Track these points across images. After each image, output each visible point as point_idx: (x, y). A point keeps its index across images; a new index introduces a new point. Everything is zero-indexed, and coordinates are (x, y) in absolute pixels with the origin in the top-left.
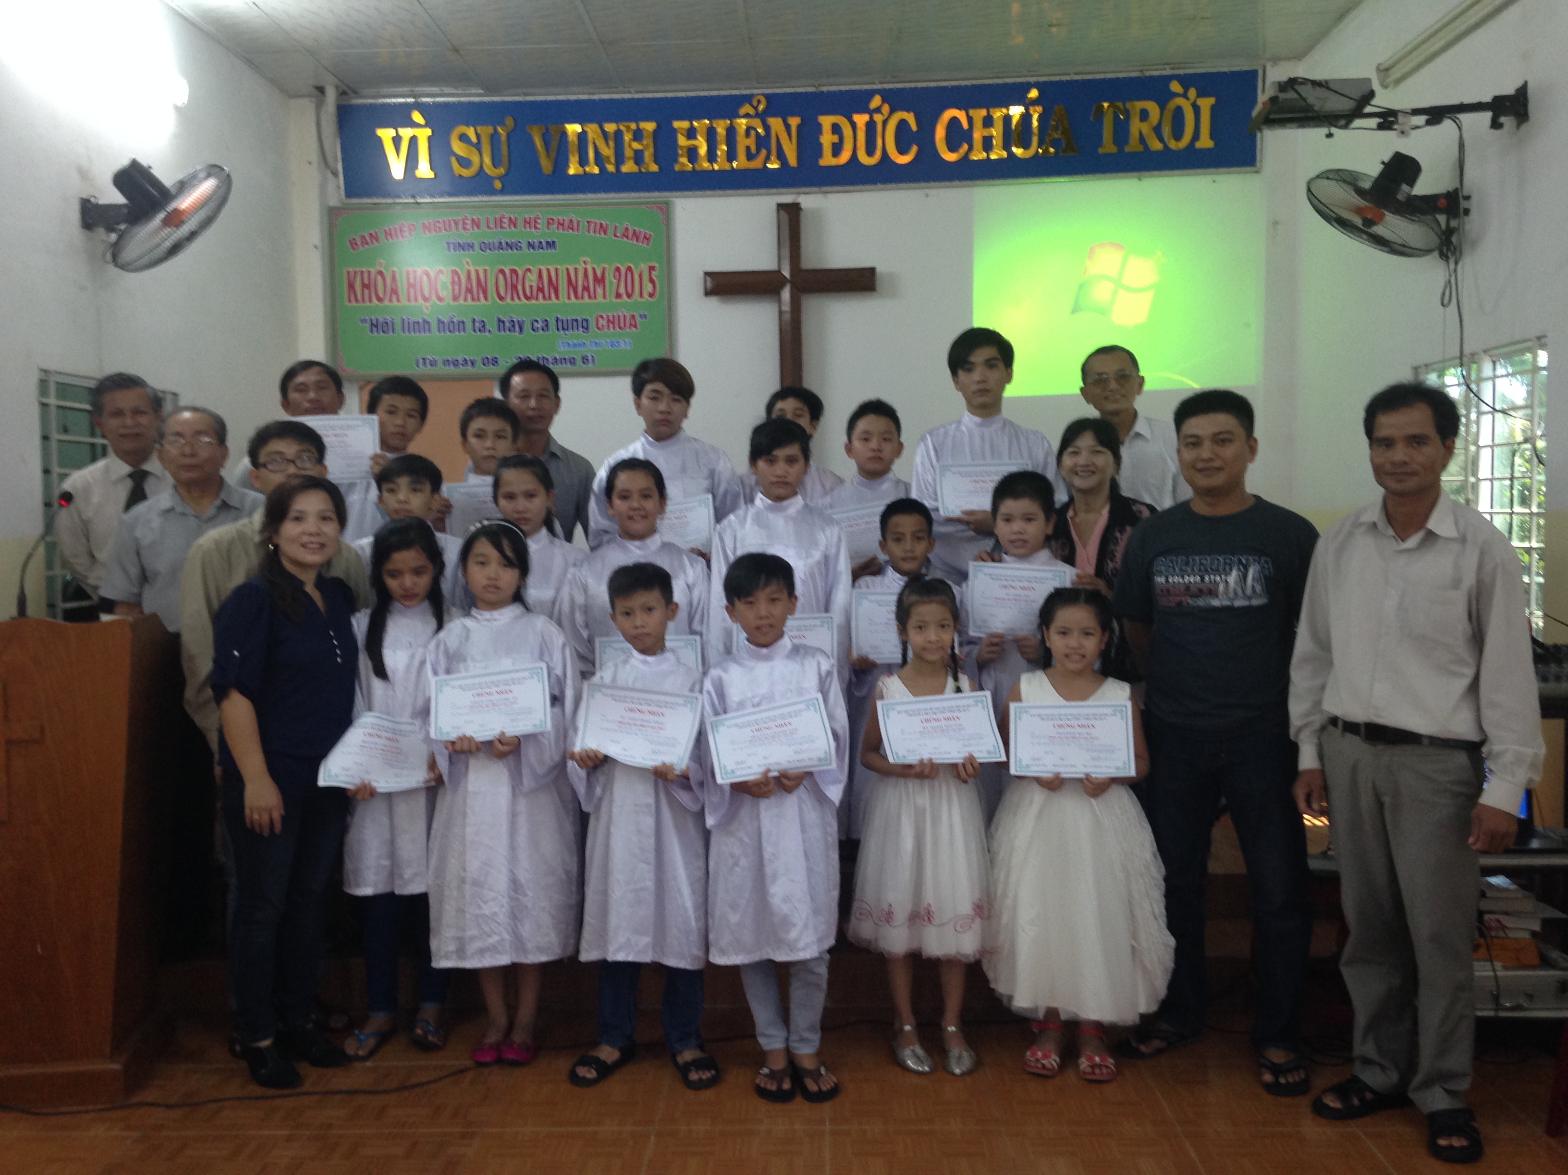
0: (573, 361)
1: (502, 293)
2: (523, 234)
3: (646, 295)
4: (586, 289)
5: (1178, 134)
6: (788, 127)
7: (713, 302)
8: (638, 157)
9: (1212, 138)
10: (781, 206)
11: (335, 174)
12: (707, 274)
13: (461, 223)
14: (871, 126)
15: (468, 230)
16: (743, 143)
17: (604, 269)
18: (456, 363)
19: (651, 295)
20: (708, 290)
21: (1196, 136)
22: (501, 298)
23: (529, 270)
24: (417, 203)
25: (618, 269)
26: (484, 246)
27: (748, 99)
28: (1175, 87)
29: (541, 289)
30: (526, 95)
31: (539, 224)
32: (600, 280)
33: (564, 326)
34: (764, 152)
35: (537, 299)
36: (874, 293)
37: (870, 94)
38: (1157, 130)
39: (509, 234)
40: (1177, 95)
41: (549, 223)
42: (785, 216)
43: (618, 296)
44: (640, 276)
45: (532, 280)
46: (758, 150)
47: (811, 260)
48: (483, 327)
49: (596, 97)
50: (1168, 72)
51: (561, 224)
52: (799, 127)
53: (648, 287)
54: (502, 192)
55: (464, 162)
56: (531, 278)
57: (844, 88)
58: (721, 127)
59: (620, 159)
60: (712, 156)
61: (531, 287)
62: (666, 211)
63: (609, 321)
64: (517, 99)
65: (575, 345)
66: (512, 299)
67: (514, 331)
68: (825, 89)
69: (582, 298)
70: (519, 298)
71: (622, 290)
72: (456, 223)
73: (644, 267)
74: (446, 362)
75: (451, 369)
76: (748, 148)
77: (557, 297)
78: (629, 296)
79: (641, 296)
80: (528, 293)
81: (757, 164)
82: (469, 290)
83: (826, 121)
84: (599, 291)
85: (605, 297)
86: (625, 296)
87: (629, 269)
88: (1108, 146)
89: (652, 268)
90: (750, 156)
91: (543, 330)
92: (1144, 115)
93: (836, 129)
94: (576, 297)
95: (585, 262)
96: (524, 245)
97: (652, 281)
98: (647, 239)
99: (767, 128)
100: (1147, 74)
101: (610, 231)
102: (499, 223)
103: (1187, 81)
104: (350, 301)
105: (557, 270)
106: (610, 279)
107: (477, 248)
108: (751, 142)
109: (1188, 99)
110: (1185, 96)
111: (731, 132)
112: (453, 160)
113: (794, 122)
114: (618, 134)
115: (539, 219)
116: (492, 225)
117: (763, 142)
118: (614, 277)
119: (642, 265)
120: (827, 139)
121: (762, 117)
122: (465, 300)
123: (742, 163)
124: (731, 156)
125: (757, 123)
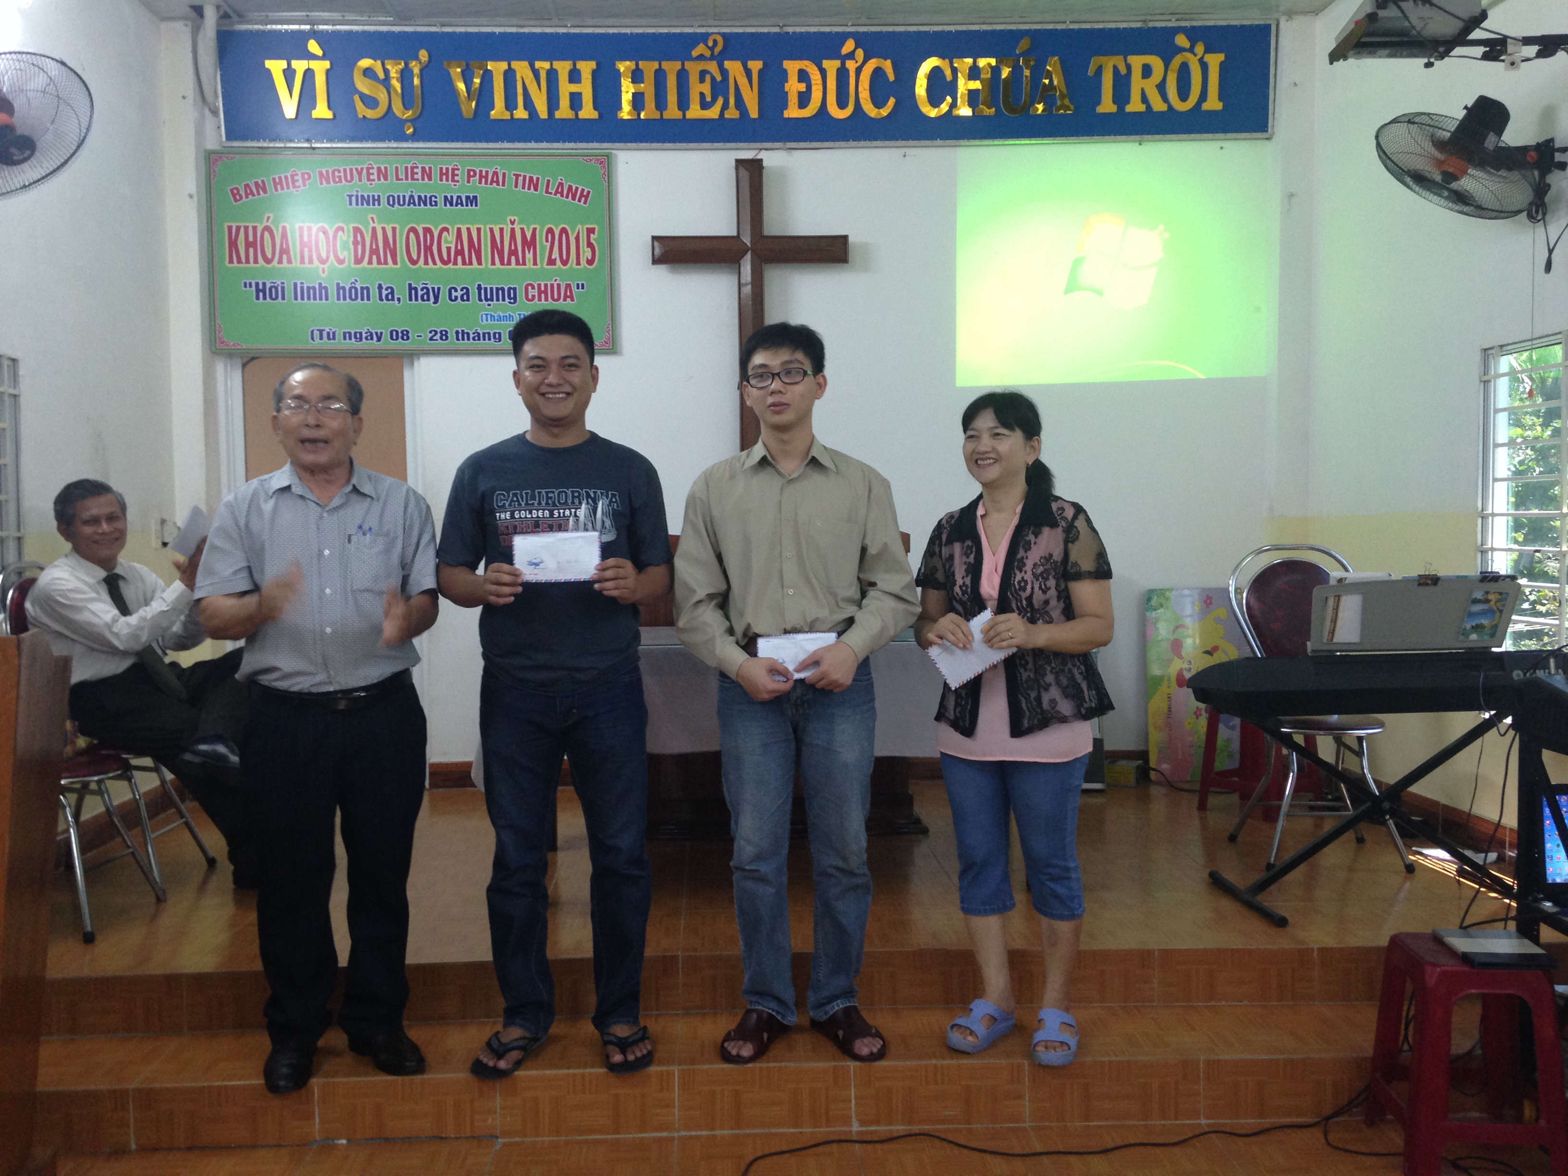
0: (497, 337)
1: (415, 257)
2: (439, 188)
3: (583, 262)
4: (513, 252)
5: (1183, 96)
6: (748, 73)
7: (662, 271)
8: (576, 100)
9: (1220, 99)
10: (740, 164)
11: (214, 111)
12: (654, 238)
13: (365, 172)
14: (842, 74)
15: (374, 180)
16: (698, 88)
17: (535, 230)
18: (359, 337)
19: (590, 262)
20: (656, 257)
21: (1203, 97)
22: (414, 262)
23: (446, 229)
24: (314, 148)
25: (550, 231)
26: (393, 201)
27: (704, 38)
28: (1181, 41)
29: (460, 252)
30: (443, 25)
31: (457, 175)
32: (530, 243)
33: (487, 295)
34: (720, 101)
35: (455, 263)
36: (846, 265)
37: (843, 38)
38: (1161, 88)
39: (421, 188)
40: (1181, 50)
41: (469, 176)
42: (745, 174)
43: (551, 262)
44: (577, 239)
45: (449, 240)
46: (714, 100)
47: (773, 227)
48: (391, 295)
49: (526, 30)
50: (1173, 24)
51: (483, 177)
52: (761, 72)
53: (586, 253)
54: (414, 137)
55: (370, 102)
57: (812, 29)
58: (671, 68)
59: (553, 102)
60: (661, 103)
61: (449, 249)
62: (607, 164)
63: (540, 292)
64: (433, 29)
65: (500, 319)
66: (426, 263)
67: (428, 300)
68: (790, 30)
69: (509, 263)
70: (435, 263)
71: (555, 255)
72: (360, 173)
73: (582, 229)
74: (347, 335)
75: (353, 344)
76: (702, 95)
77: (480, 263)
78: (565, 263)
79: (578, 263)
80: (445, 257)
81: (713, 113)
82: (375, 252)
83: (792, 67)
84: (529, 256)
85: (535, 263)
86: (558, 262)
87: (564, 231)
88: (1107, 106)
89: (591, 231)
90: (704, 106)
91: (462, 300)
92: (1147, 71)
93: (803, 76)
94: (502, 263)
95: (513, 223)
96: (441, 201)
97: (590, 245)
98: (585, 196)
99: (724, 72)
100: (1151, 25)
101: (542, 186)
102: (411, 173)
103: (1194, 34)
104: (231, 261)
105: (479, 230)
106: (542, 243)
107: (384, 201)
108: (706, 88)
109: (1195, 55)
110: (1191, 50)
111: (682, 76)
112: (356, 98)
113: (756, 66)
114: (552, 75)
115: (458, 169)
116: (402, 176)
117: (720, 88)
118: (547, 241)
119: (579, 226)
120: (793, 86)
121: (720, 59)
122: (370, 262)
123: (695, 112)
124: (683, 104)
125: (712, 67)
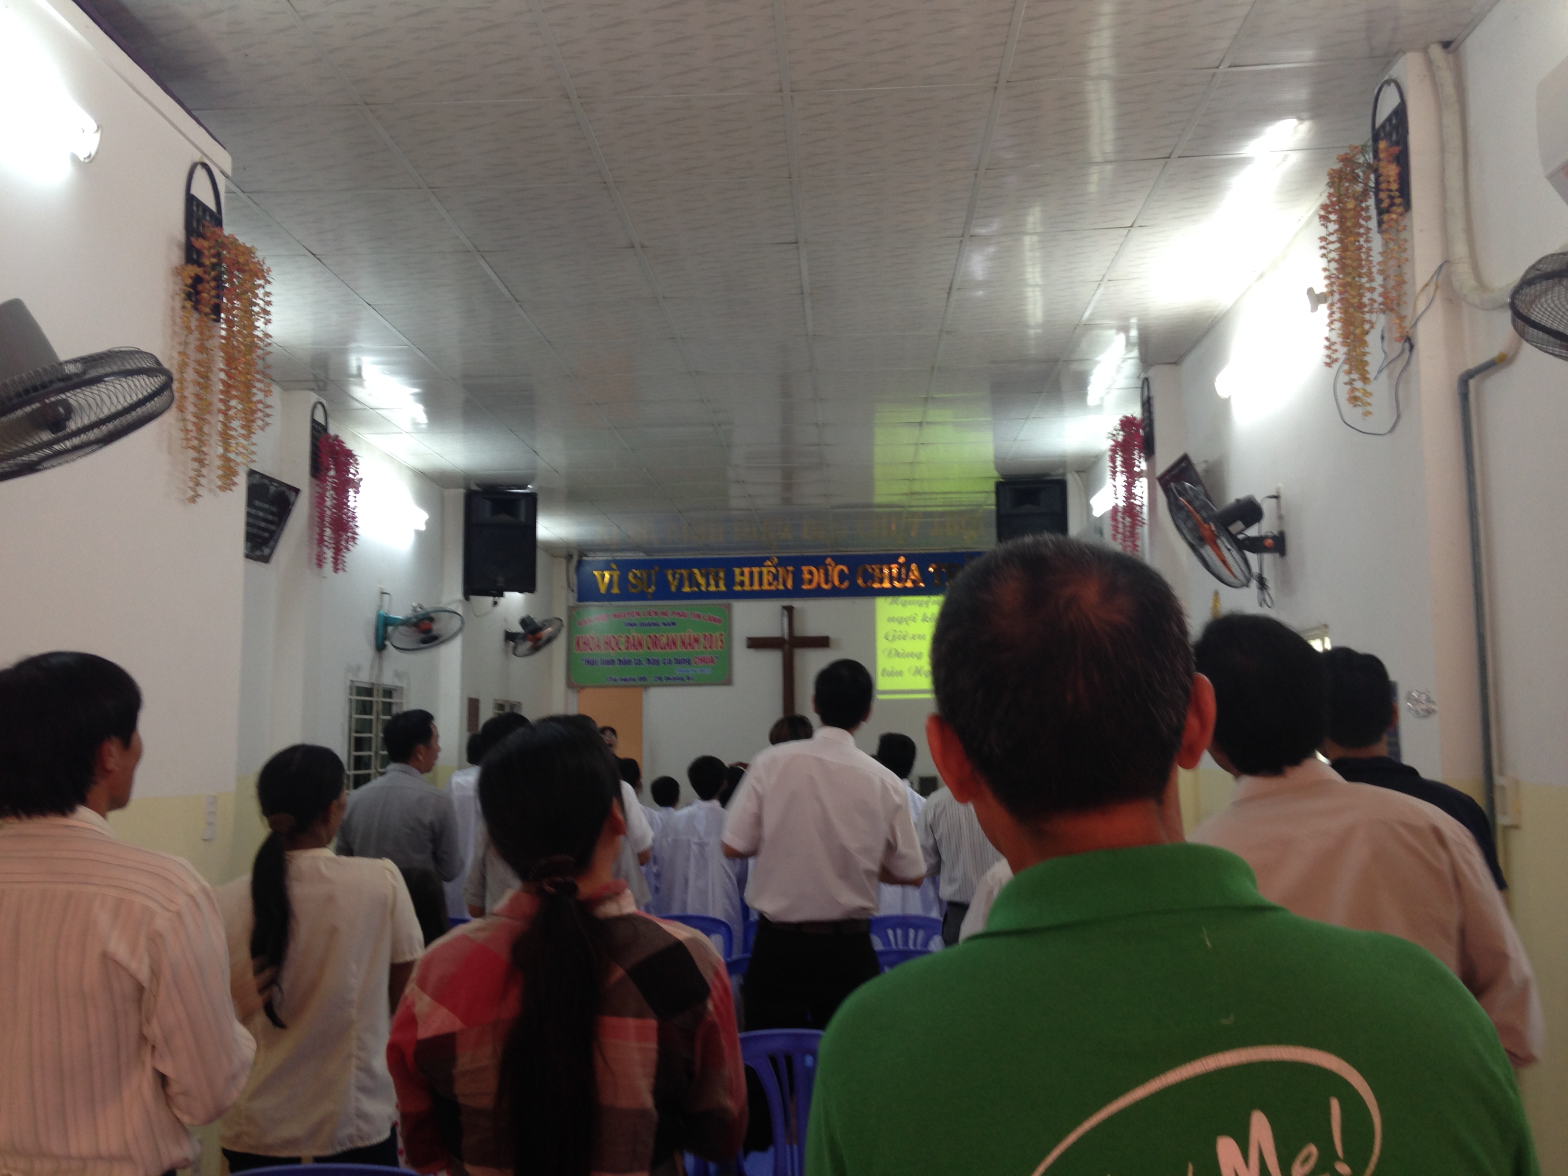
0: (682, 679)
1: (650, 646)
2: (660, 619)
6: (788, 571)
7: (752, 651)
8: (717, 584)
11: (573, 591)
12: (749, 638)
13: (631, 613)
14: (826, 571)
15: (635, 617)
16: (767, 578)
17: (699, 635)
18: (625, 680)
19: (721, 648)
20: (749, 646)
22: (649, 649)
23: (663, 636)
24: (611, 604)
25: (705, 635)
26: (642, 624)
27: (768, 558)
29: (668, 645)
30: (665, 556)
31: (668, 614)
32: (696, 641)
33: (679, 662)
34: (776, 582)
35: (666, 649)
36: (828, 648)
37: (826, 557)
39: (654, 619)
41: (673, 614)
42: (786, 613)
43: (705, 648)
44: (716, 638)
45: (664, 640)
46: (773, 582)
47: (799, 632)
48: (640, 662)
49: (698, 557)
50: (963, 550)
51: (679, 614)
52: (793, 571)
53: (720, 643)
54: (651, 599)
55: (634, 586)
57: (814, 554)
58: (756, 570)
59: (708, 585)
60: (752, 584)
61: (664, 644)
62: (729, 608)
63: (700, 660)
64: (662, 558)
65: (683, 671)
66: (654, 649)
67: (655, 664)
68: (804, 555)
69: (688, 649)
70: (658, 649)
71: (707, 645)
73: (718, 634)
74: (622, 680)
75: (624, 683)
76: (769, 580)
77: (676, 649)
78: (711, 648)
79: (717, 648)
80: (662, 647)
81: (773, 587)
82: (634, 645)
83: (805, 569)
84: (696, 646)
85: (699, 649)
86: (708, 648)
87: (711, 635)
88: (936, 583)
89: (721, 635)
90: (770, 584)
91: (669, 664)
93: (811, 573)
94: (685, 648)
95: (690, 632)
96: (661, 624)
97: (722, 641)
98: (720, 621)
99: (778, 571)
101: (702, 617)
102: (650, 614)
105: (676, 636)
106: (702, 640)
107: (638, 625)
108: (771, 578)
111: (761, 574)
112: (630, 586)
113: (791, 569)
115: (669, 611)
116: (646, 614)
117: (776, 577)
118: (704, 639)
120: (807, 576)
121: (775, 567)
122: (632, 649)
123: (766, 587)
124: (761, 584)
125: (773, 570)
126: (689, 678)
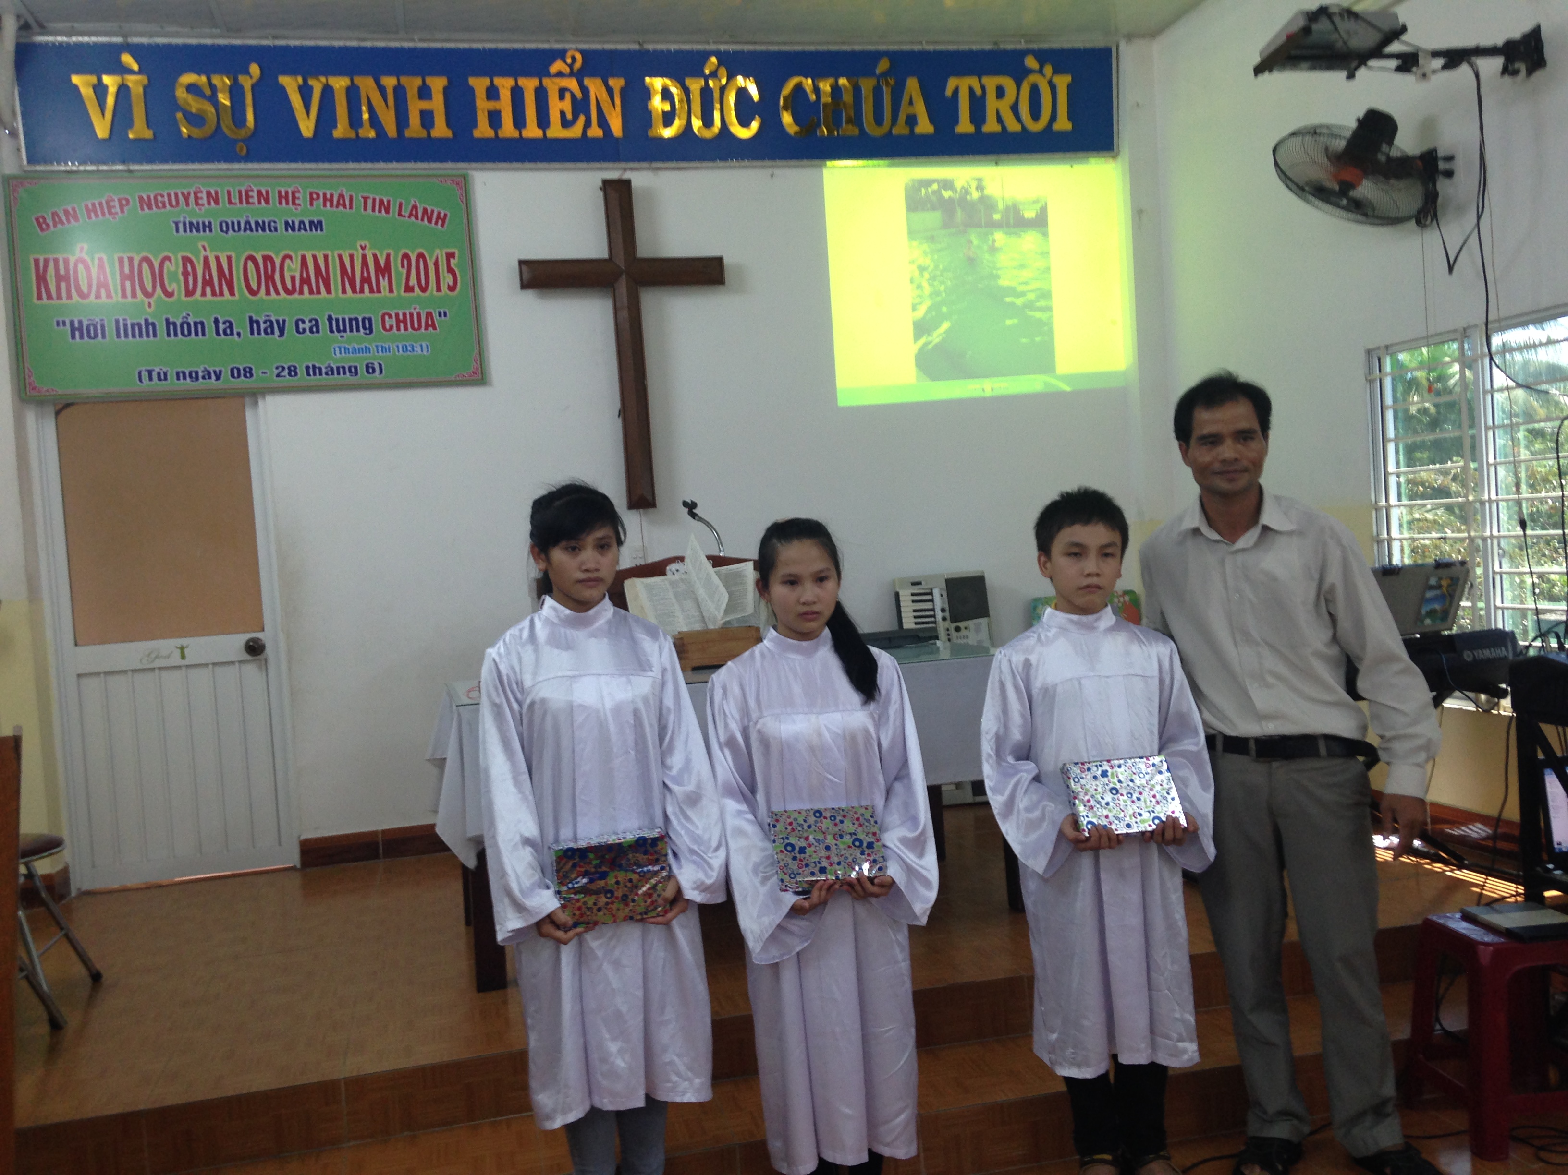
0: (354, 371)
1: (254, 286)
2: (280, 213)
3: (444, 288)
4: (366, 280)
5: (1035, 114)
6: (610, 91)
7: (530, 296)
8: (427, 118)
9: (1069, 119)
10: (607, 185)
11: (13, 133)
12: (522, 263)
13: (192, 196)
14: (706, 92)
15: (203, 205)
16: (557, 107)
17: (388, 256)
18: (194, 376)
19: (452, 288)
20: (525, 282)
21: (1053, 118)
22: (253, 293)
23: (289, 257)
24: (130, 171)
25: (406, 256)
26: (225, 227)
27: (561, 54)
28: (1031, 62)
29: (306, 281)
30: (275, 37)
31: (299, 198)
32: (384, 270)
33: (339, 326)
34: (582, 119)
35: (301, 292)
36: (723, 286)
37: (705, 56)
38: (1015, 108)
39: (258, 212)
40: (1030, 71)
41: (312, 199)
42: (613, 195)
43: (409, 289)
44: (436, 264)
46: (575, 118)
47: (644, 250)
48: (230, 329)
49: (368, 44)
50: (1022, 46)
51: (328, 200)
52: (623, 91)
53: (447, 279)
54: (248, 158)
55: (196, 120)
56: (293, 267)
57: (673, 47)
58: (529, 85)
59: (402, 120)
60: (519, 122)
61: (293, 278)
62: (464, 185)
63: (398, 321)
64: (265, 42)
65: (355, 351)
66: (268, 293)
67: (273, 332)
68: (650, 47)
69: (362, 291)
70: (277, 293)
71: (413, 281)
72: (186, 198)
73: (441, 254)
74: (182, 373)
75: (188, 384)
76: (563, 114)
77: (329, 291)
78: (424, 289)
79: (439, 289)
80: (289, 286)
81: (576, 131)
82: (208, 282)
83: (655, 84)
84: (384, 283)
85: (391, 290)
86: (417, 289)
87: (421, 256)
88: (965, 126)
89: (450, 256)
90: (566, 124)
91: (311, 331)
92: (1000, 92)
94: (354, 291)
95: (363, 248)
96: (281, 226)
97: (450, 270)
98: (443, 220)
99: (585, 90)
100: (1002, 46)
101: (394, 209)
102: (245, 197)
103: (1043, 56)
104: (40, 298)
105: (326, 257)
106: (398, 270)
107: (216, 227)
108: (566, 105)
109: (1044, 76)
110: (1041, 71)
111: (541, 94)
112: (179, 115)
113: (617, 83)
114: (400, 92)
115: (299, 192)
116: (235, 199)
117: (581, 106)
118: (403, 266)
119: (437, 251)
120: (658, 104)
121: (579, 76)
122: (204, 294)
123: (556, 131)
124: (543, 122)
125: (572, 84)
126: (370, 369)
